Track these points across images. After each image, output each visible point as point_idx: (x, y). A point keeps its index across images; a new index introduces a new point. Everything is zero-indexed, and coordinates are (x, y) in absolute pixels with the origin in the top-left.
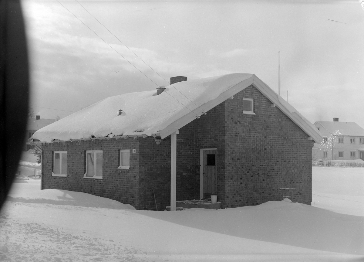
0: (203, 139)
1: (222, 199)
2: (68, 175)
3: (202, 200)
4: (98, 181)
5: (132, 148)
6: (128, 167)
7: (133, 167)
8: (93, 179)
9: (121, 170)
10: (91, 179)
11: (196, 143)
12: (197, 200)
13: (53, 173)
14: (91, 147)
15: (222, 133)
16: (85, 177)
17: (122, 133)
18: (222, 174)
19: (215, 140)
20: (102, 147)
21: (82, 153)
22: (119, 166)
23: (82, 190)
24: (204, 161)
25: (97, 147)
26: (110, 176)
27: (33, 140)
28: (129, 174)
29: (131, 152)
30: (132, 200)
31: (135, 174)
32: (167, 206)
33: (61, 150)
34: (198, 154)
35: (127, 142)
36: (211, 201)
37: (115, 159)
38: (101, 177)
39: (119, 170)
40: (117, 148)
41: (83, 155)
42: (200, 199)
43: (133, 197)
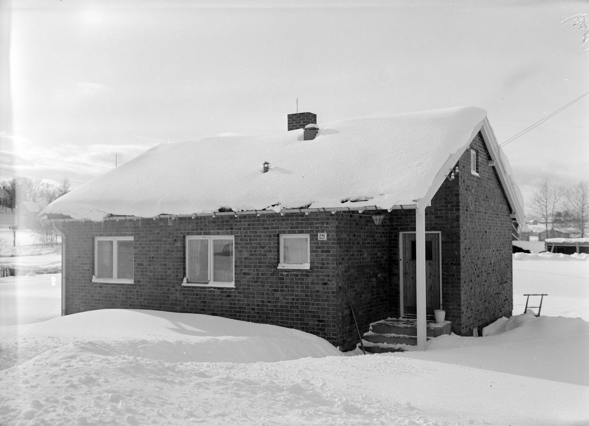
0: (407, 215)
1: (453, 317)
2: (137, 282)
3: (403, 317)
4: (221, 292)
5: (317, 232)
6: (307, 266)
7: (320, 265)
8: (209, 288)
9: (285, 271)
10: (204, 288)
11: (392, 222)
12: (395, 319)
13: (93, 276)
14: (202, 229)
15: (453, 206)
16: (185, 284)
17: (307, 204)
18: (454, 275)
19: (436, 217)
20: (232, 229)
21: (175, 240)
22: (279, 264)
23: (178, 308)
24: (405, 253)
25: (218, 229)
26: (256, 282)
27: (48, 215)
28: (310, 280)
29: (314, 237)
30: (318, 325)
31: (326, 278)
32: (364, 332)
33: (117, 235)
34: (394, 240)
35: (302, 220)
36: (435, 320)
37: (270, 251)
38: (232, 285)
39: (283, 271)
40: (276, 232)
41: (179, 244)
42: (400, 316)
43: (320, 321)
